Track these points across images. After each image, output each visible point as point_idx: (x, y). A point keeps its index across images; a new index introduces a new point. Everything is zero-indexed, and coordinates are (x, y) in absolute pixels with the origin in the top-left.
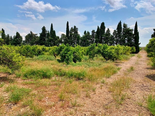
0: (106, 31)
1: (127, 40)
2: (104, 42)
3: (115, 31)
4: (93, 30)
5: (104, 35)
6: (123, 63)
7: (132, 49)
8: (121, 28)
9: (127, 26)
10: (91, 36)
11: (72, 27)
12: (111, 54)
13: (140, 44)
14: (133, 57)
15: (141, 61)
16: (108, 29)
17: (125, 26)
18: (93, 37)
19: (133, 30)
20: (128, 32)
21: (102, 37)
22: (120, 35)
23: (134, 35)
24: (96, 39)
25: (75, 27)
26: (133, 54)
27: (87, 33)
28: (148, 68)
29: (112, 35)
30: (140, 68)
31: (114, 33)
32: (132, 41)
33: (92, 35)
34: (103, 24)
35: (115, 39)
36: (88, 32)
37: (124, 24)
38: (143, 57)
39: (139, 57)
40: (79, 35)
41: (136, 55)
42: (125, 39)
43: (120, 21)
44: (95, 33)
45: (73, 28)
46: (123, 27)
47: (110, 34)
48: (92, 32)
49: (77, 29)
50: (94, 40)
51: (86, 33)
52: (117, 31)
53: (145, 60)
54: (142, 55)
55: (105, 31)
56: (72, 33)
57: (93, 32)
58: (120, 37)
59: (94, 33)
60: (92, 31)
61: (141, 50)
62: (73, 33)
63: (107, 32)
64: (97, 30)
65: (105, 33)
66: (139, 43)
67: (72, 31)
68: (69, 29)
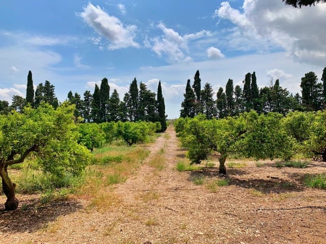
0: (111, 95)
1: (146, 110)
2: (109, 113)
3: (126, 94)
4: (87, 91)
5: (109, 100)
6: (150, 147)
7: (157, 126)
8: (137, 90)
9: (146, 87)
10: (82, 101)
11: (42, 84)
12: (137, 136)
13: (167, 116)
14: (159, 138)
15: (170, 142)
16: (115, 91)
17: (143, 87)
18: (88, 105)
19: (155, 95)
20: (148, 97)
21: (104, 104)
22: (136, 102)
23: (157, 102)
24: (94, 108)
25: (47, 83)
26: (158, 134)
27: (74, 95)
28: (178, 150)
29: (123, 102)
30: (170, 151)
31: (125, 97)
32: (155, 111)
33: (85, 101)
34: (105, 82)
35: (128, 108)
36: (76, 95)
37: (141, 84)
38: (173, 138)
39: (167, 137)
40: (56, 99)
41: (163, 134)
42: (143, 108)
43: (135, 79)
44: (91, 96)
45: (44, 85)
46: (139, 90)
47: (118, 99)
48: (85, 95)
49: (52, 86)
50: (89, 110)
51: (73, 97)
52: (131, 95)
53: (174, 141)
54: (170, 135)
55: (109, 93)
56: (41, 95)
57: (87, 94)
58: (135, 104)
59: (89, 96)
60: (85, 92)
61: (168, 125)
62: (43, 94)
63: (113, 96)
64: (95, 92)
65: (109, 97)
66: (166, 114)
67: (41, 92)
68: (33, 87)
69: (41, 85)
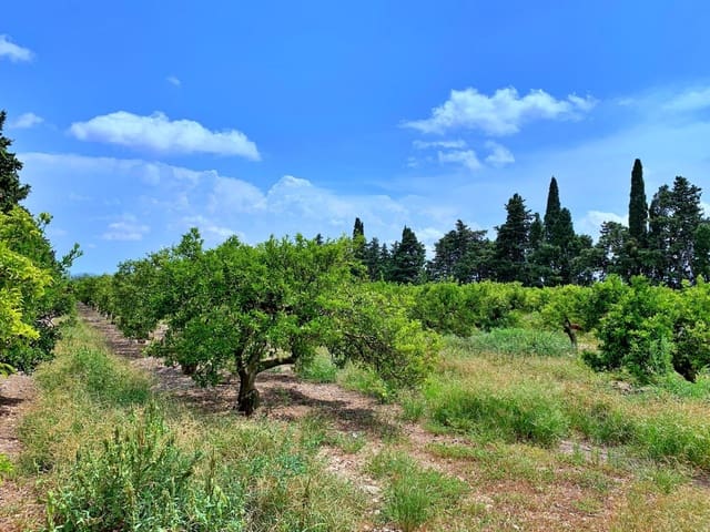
11: (666, 187)
25: (681, 182)
45: (671, 189)
49: (694, 190)
56: (665, 215)
62: (671, 213)
67: (664, 207)
68: (644, 198)
69: (663, 189)
